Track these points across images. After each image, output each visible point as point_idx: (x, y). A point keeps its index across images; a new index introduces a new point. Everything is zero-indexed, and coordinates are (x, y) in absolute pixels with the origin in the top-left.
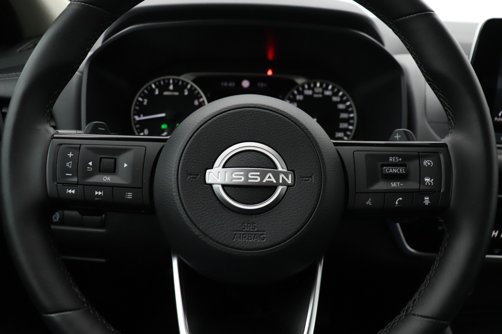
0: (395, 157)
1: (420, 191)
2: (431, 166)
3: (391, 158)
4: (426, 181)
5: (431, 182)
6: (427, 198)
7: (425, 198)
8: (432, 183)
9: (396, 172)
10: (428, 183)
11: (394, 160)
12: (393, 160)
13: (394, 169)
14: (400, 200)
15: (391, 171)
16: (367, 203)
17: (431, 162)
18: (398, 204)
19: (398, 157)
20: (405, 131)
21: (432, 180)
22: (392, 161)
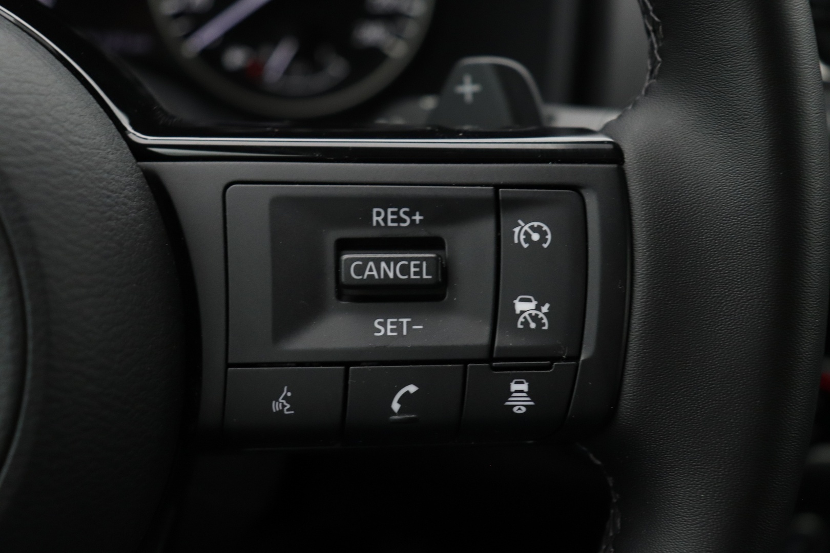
0: (396, 210)
1: (495, 355)
2: (545, 246)
3: (378, 214)
4: (518, 312)
5: (541, 315)
6: (519, 387)
7: (514, 387)
8: (545, 321)
9: (391, 275)
10: (526, 323)
11: (393, 221)
12: (385, 220)
13: (383, 265)
14: (408, 392)
15: (371, 271)
16: (276, 407)
17: (545, 228)
18: (401, 411)
19: (407, 209)
20: (502, 71)
21: (545, 309)
22: (382, 224)
